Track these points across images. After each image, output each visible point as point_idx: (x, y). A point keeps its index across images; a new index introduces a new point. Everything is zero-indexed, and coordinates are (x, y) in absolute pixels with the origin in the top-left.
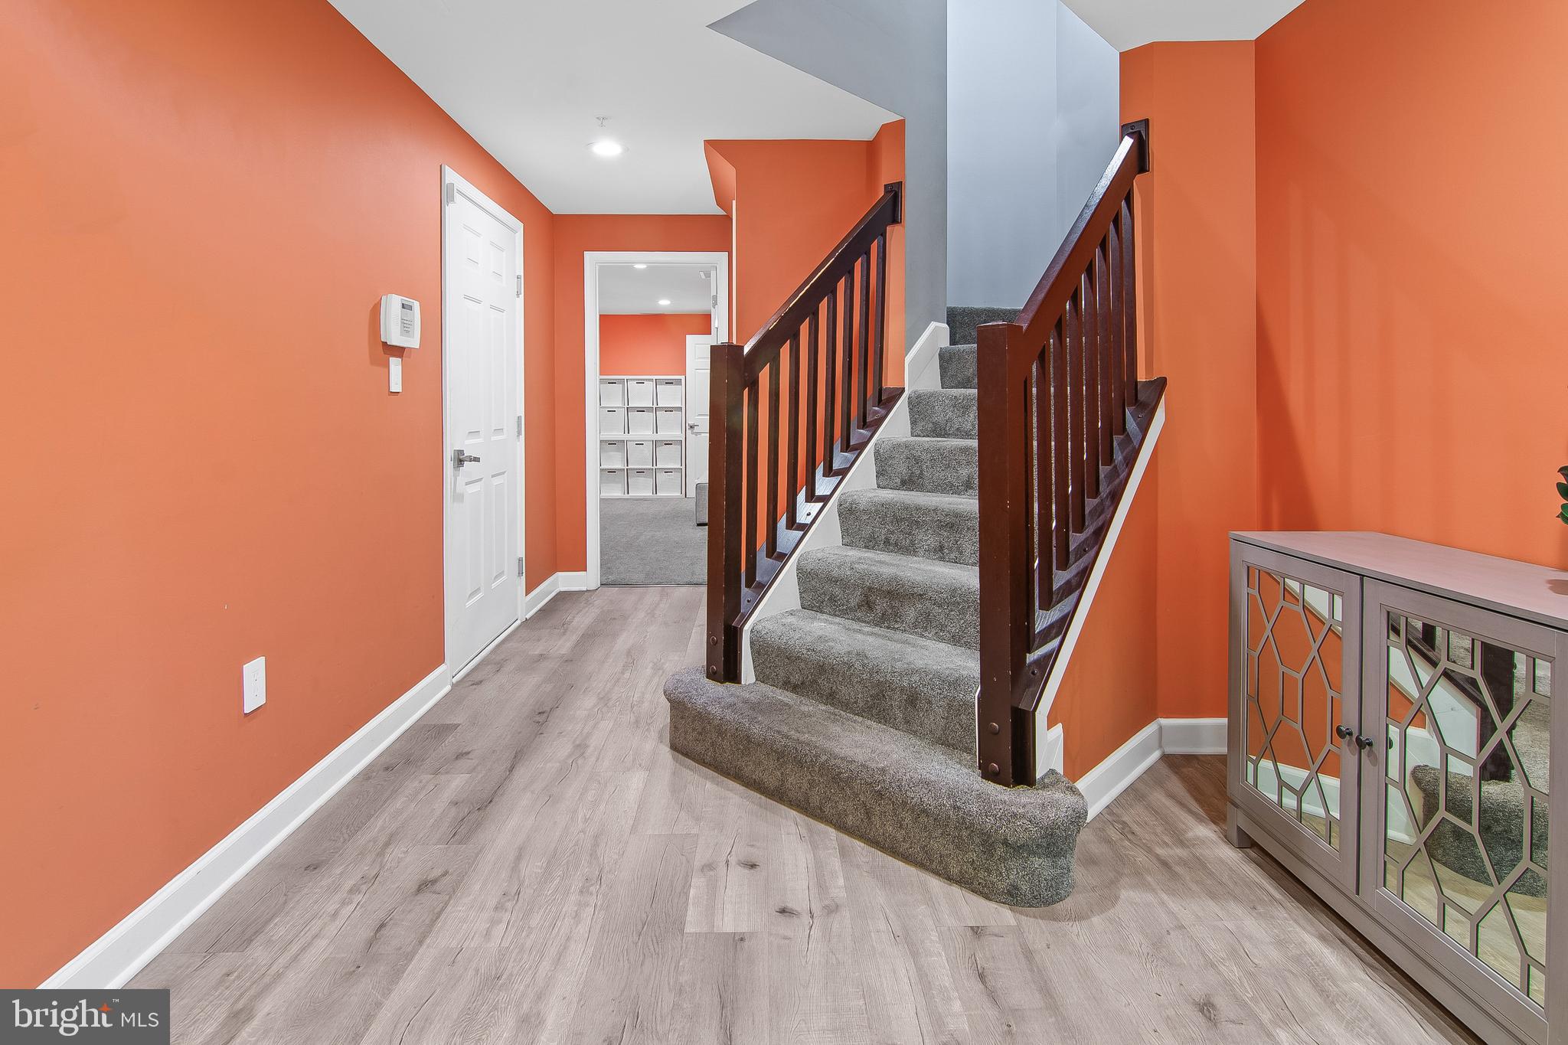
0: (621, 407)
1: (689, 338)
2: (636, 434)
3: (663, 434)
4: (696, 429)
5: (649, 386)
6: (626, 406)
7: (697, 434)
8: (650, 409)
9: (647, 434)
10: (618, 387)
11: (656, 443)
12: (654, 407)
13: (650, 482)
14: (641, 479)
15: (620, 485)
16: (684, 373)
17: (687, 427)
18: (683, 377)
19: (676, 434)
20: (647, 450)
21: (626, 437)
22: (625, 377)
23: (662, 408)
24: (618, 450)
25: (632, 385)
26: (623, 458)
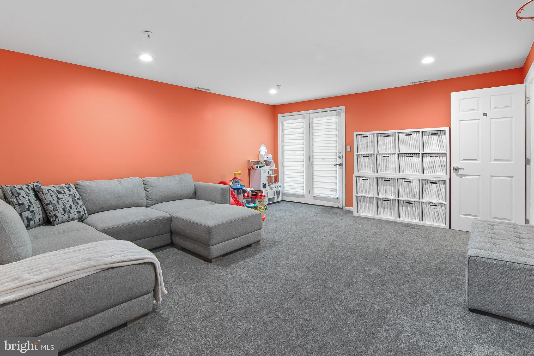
0: (393, 154)
1: (452, 94)
2: (406, 173)
3: (428, 175)
4: (461, 172)
5: (416, 137)
6: (397, 152)
7: (462, 176)
8: (417, 155)
9: (416, 174)
10: (391, 139)
11: (423, 182)
12: (422, 152)
13: (418, 211)
14: (409, 208)
15: (393, 211)
16: (449, 125)
17: (452, 170)
18: (447, 129)
19: (442, 175)
20: (415, 186)
21: (397, 176)
22: (397, 131)
23: (427, 155)
24: (391, 185)
25: (402, 137)
26: (395, 190)
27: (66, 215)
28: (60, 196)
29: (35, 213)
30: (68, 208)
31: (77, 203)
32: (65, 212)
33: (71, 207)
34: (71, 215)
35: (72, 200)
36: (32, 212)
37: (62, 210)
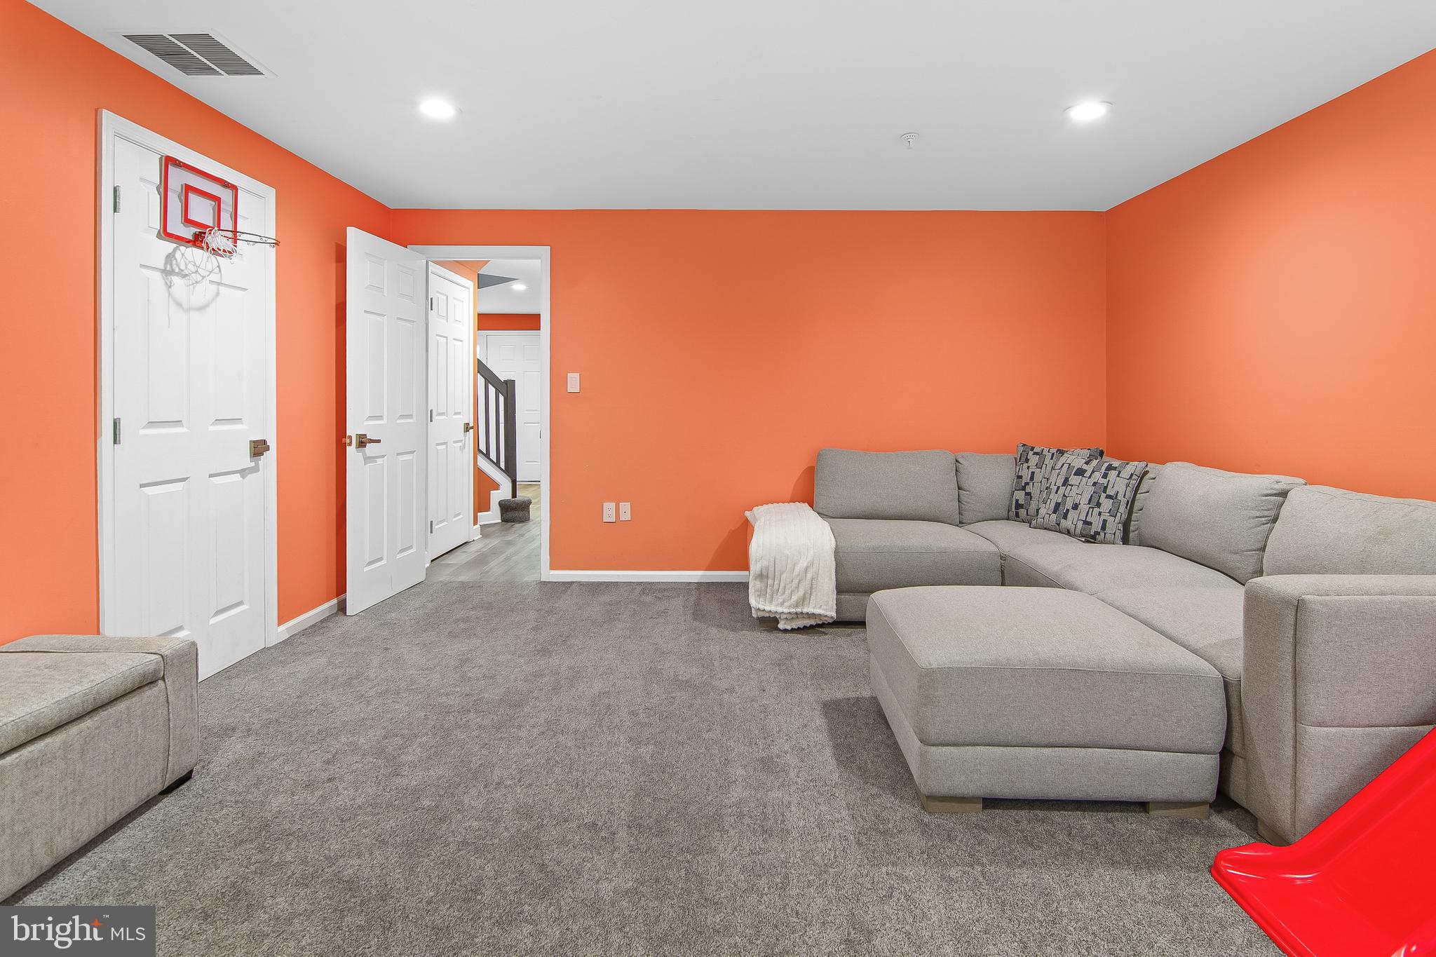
27: (1054, 517)
28: (1074, 480)
29: (1031, 498)
30: (1069, 505)
31: (1099, 505)
32: (1055, 512)
33: (1075, 507)
34: (1063, 520)
35: (1092, 496)
36: (1028, 494)
37: (1053, 505)
